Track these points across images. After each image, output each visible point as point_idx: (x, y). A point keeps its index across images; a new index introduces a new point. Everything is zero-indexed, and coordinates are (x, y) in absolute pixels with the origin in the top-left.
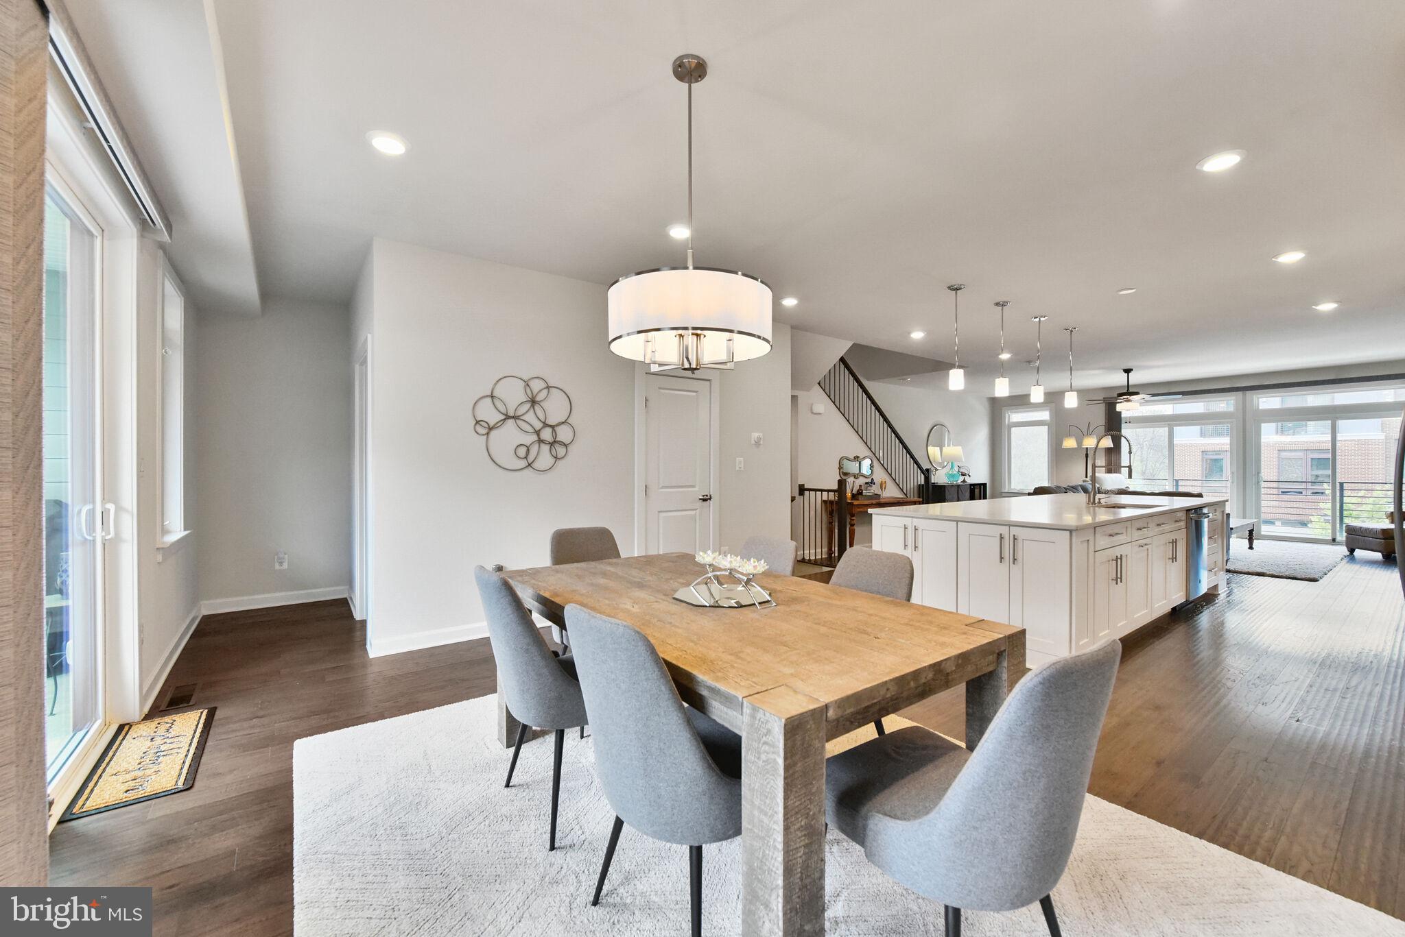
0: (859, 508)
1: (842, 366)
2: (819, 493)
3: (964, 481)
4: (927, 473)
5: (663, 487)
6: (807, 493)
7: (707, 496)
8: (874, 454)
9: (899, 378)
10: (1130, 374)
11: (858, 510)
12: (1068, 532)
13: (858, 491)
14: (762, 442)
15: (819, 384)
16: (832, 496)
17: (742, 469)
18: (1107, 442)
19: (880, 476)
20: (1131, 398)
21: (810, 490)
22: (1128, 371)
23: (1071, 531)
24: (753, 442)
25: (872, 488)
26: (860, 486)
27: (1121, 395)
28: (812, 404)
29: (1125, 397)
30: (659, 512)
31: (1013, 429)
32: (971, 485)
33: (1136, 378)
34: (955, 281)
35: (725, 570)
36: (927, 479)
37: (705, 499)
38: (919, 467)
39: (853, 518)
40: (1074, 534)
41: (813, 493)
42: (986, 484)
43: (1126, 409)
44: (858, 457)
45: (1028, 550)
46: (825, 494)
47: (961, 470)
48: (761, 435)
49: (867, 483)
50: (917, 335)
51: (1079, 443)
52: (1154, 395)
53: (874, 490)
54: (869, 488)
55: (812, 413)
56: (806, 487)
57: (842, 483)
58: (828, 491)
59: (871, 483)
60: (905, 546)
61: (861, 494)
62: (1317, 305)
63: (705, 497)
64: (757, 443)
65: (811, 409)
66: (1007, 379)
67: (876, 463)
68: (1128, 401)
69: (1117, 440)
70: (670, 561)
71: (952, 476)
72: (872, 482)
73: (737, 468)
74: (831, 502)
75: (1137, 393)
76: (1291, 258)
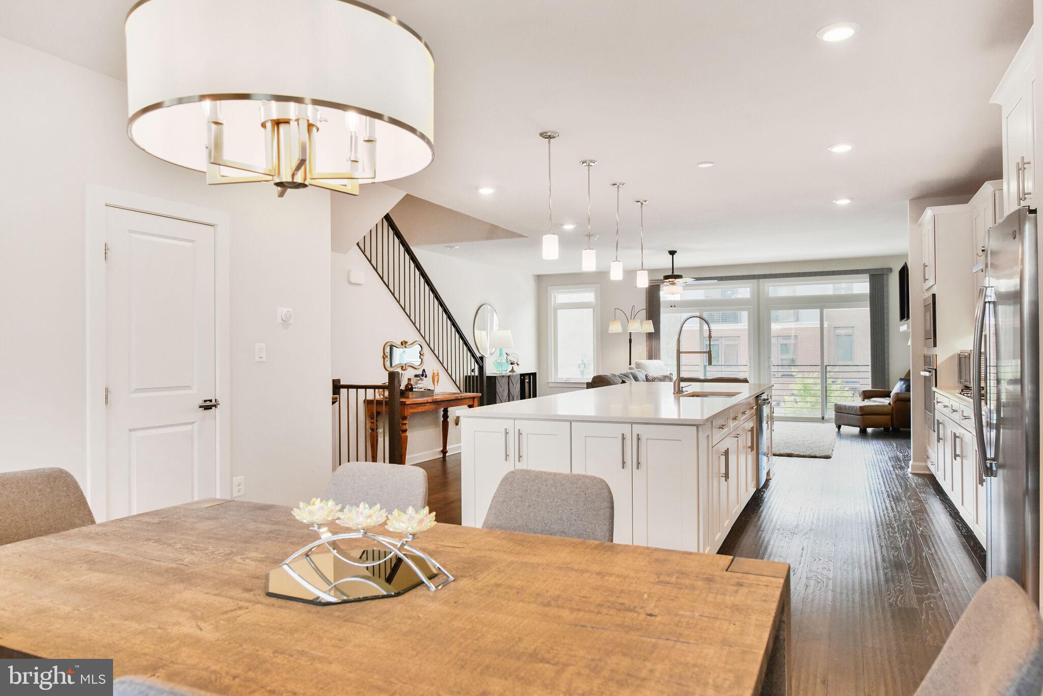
0: (412, 408)
1: (386, 223)
2: (361, 391)
3: (512, 371)
4: (480, 361)
5: (138, 390)
6: (343, 391)
7: (211, 401)
8: (424, 338)
9: (447, 245)
10: (674, 256)
11: (411, 411)
12: (696, 427)
13: (407, 386)
14: (291, 321)
15: (358, 244)
16: (379, 395)
17: (264, 359)
18: (649, 327)
19: (431, 366)
20: (677, 281)
21: (348, 387)
22: (672, 253)
23: (697, 426)
24: (279, 321)
25: (423, 382)
26: (409, 380)
27: (667, 277)
28: (349, 272)
29: (670, 280)
30: (130, 430)
31: (559, 312)
32: (521, 375)
33: (681, 261)
34: (549, 128)
35: (357, 530)
36: (481, 369)
37: (208, 406)
38: (473, 355)
39: (405, 422)
40: (700, 429)
41: (353, 391)
42: (536, 373)
43: (667, 293)
44: (406, 343)
45: (650, 451)
46: (370, 392)
47: (510, 358)
48: (290, 309)
49: (416, 376)
50: (486, 191)
51: (625, 328)
52: (697, 279)
53: (426, 384)
54: (419, 382)
55: (350, 283)
56: (342, 383)
57: (393, 376)
58: (374, 387)
59: (422, 375)
60: (507, 456)
61: (411, 389)
62: (837, 200)
63: (208, 403)
64: (285, 322)
65: (348, 277)
66: (594, 251)
67: (426, 350)
68: (673, 284)
69: (657, 325)
70: (208, 519)
71: (500, 364)
72: (424, 374)
73: (257, 359)
74: (379, 403)
75: (679, 277)
76: (842, 149)
